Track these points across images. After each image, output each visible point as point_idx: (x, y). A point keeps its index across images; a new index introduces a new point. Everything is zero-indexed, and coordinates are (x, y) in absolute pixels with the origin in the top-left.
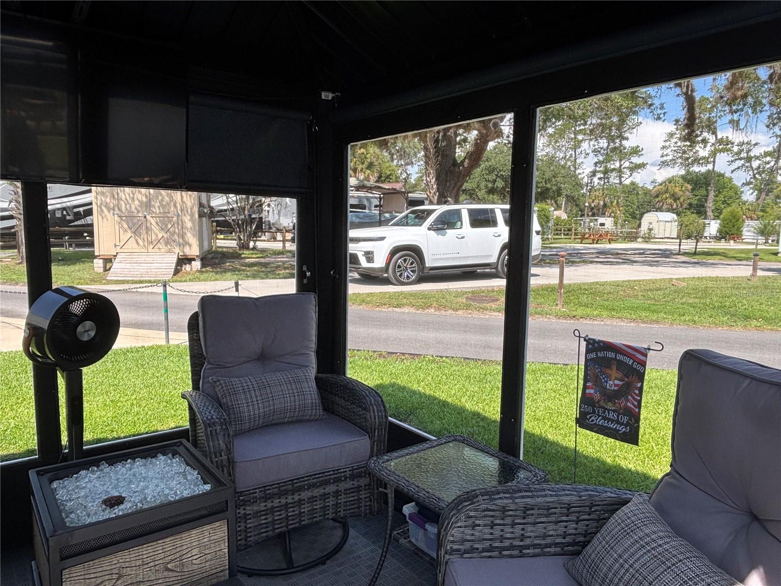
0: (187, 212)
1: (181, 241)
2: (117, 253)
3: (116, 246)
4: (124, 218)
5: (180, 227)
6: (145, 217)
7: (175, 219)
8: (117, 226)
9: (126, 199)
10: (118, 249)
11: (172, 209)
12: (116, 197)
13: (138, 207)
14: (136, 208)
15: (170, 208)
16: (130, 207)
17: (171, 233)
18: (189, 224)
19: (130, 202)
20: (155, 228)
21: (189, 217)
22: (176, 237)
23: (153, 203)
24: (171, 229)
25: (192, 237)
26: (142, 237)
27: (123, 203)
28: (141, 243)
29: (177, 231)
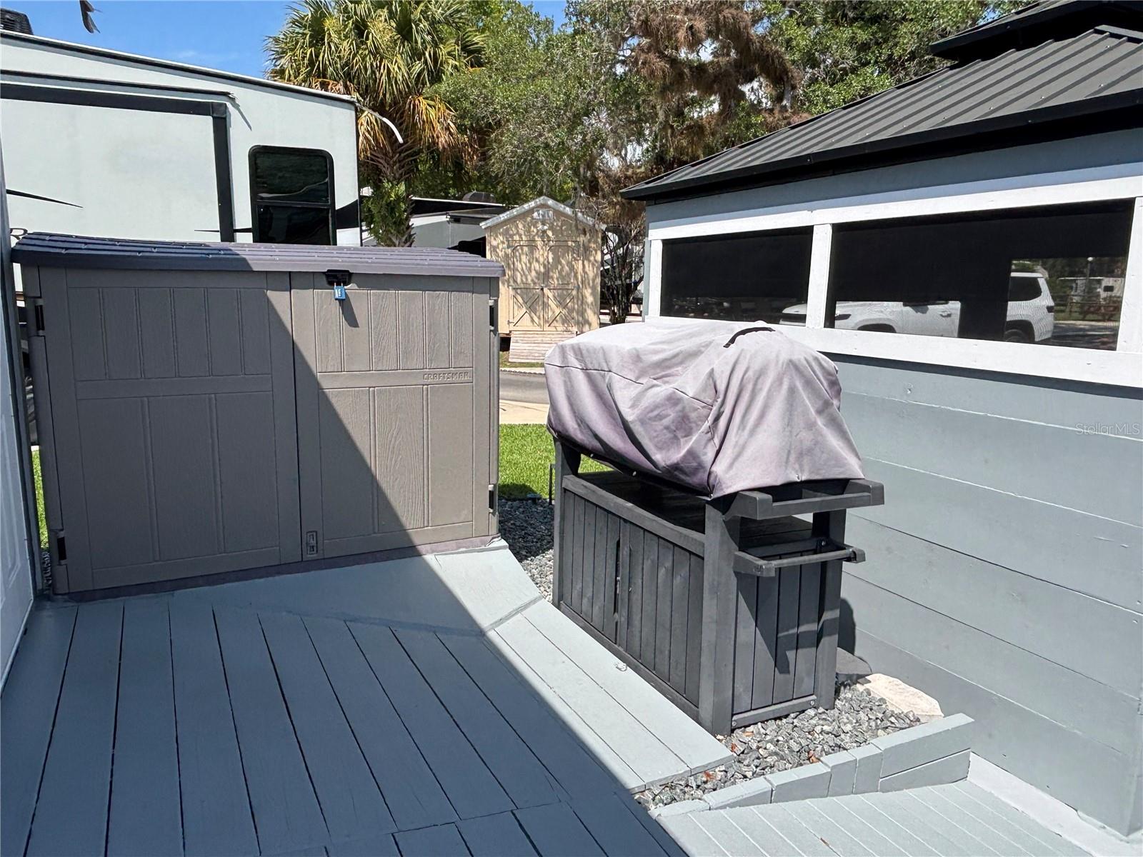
0: (589, 284)
1: (581, 319)
2: (510, 332)
3: (509, 322)
4: (519, 291)
5: (580, 302)
6: (542, 289)
7: (574, 293)
8: (511, 302)
9: (522, 269)
10: (512, 328)
11: (572, 281)
12: (512, 266)
13: (535, 279)
14: (532, 280)
15: (570, 279)
16: (527, 279)
17: (569, 309)
18: (590, 299)
19: (527, 273)
20: (552, 304)
21: (590, 291)
22: (575, 314)
23: (551, 274)
24: (569, 304)
25: (592, 314)
26: (538, 314)
27: (519, 274)
28: (536, 319)
29: (576, 306)
